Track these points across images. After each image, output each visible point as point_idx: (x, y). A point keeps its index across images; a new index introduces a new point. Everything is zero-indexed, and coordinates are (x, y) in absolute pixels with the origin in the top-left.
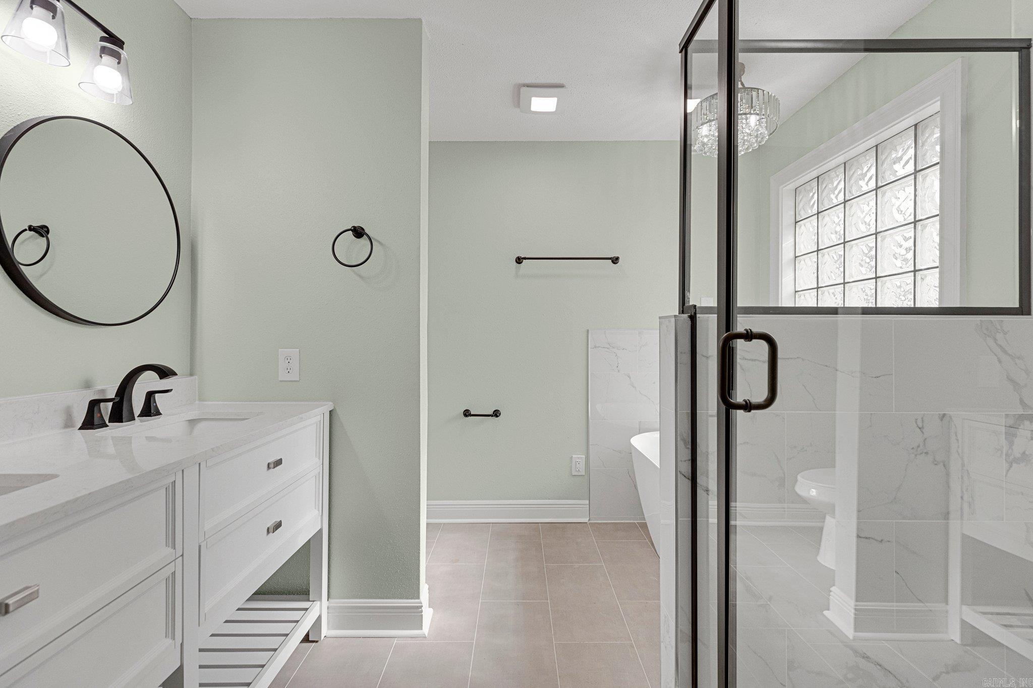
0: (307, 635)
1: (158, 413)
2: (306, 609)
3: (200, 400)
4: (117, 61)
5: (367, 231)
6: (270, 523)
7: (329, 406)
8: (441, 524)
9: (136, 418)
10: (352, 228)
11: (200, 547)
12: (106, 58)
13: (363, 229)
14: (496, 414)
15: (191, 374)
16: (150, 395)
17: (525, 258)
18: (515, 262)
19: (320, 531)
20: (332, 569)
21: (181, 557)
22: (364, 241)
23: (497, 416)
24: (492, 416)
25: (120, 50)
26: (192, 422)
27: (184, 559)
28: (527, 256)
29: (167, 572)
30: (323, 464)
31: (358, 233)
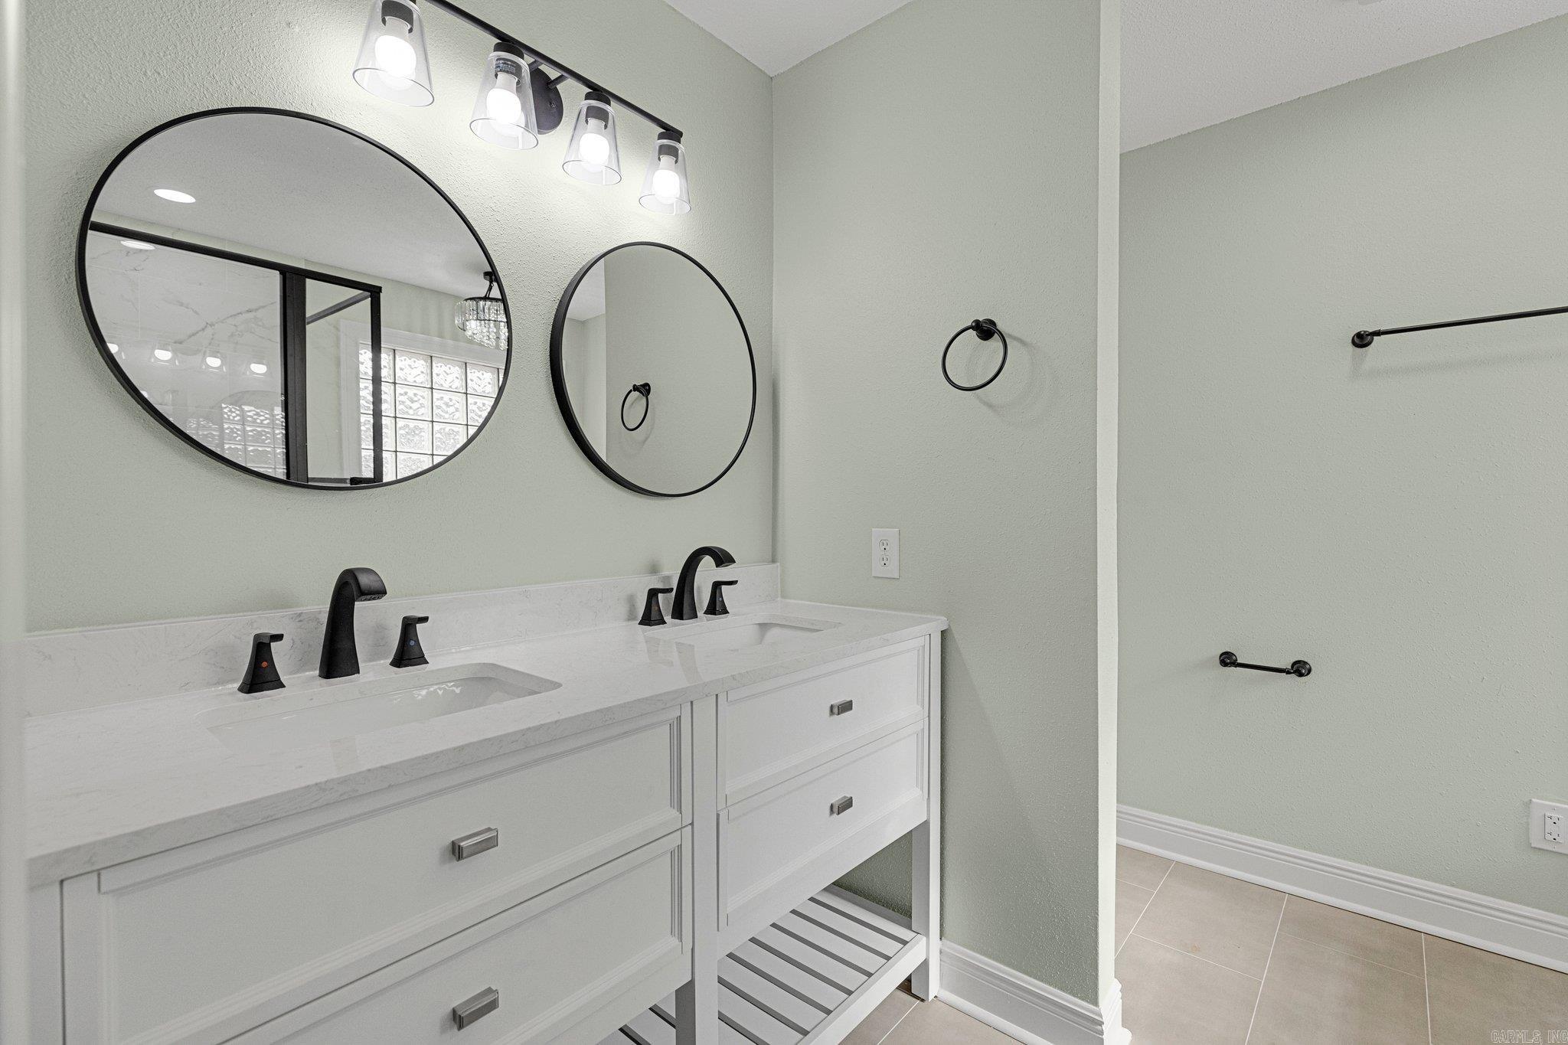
0: (909, 980)
1: (725, 611)
2: (904, 943)
3: (783, 597)
4: (675, 159)
5: (1000, 326)
6: (836, 798)
7: (939, 623)
8: (1171, 861)
9: (700, 613)
10: (974, 324)
11: (718, 815)
12: (665, 159)
13: (992, 323)
14: (1300, 669)
15: (774, 561)
16: (717, 586)
17: (1378, 333)
18: (1351, 347)
19: (925, 825)
20: (947, 891)
21: (690, 827)
22: (995, 343)
23: (1301, 675)
24: (1288, 673)
25: (677, 145)
26: (764, 627)
27: (695, 829)
28: (1383, 328)
29: (672, 841)
30: (929, 716)
31: (985, 330)
